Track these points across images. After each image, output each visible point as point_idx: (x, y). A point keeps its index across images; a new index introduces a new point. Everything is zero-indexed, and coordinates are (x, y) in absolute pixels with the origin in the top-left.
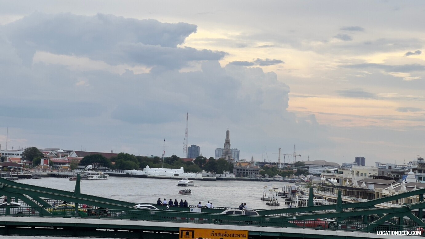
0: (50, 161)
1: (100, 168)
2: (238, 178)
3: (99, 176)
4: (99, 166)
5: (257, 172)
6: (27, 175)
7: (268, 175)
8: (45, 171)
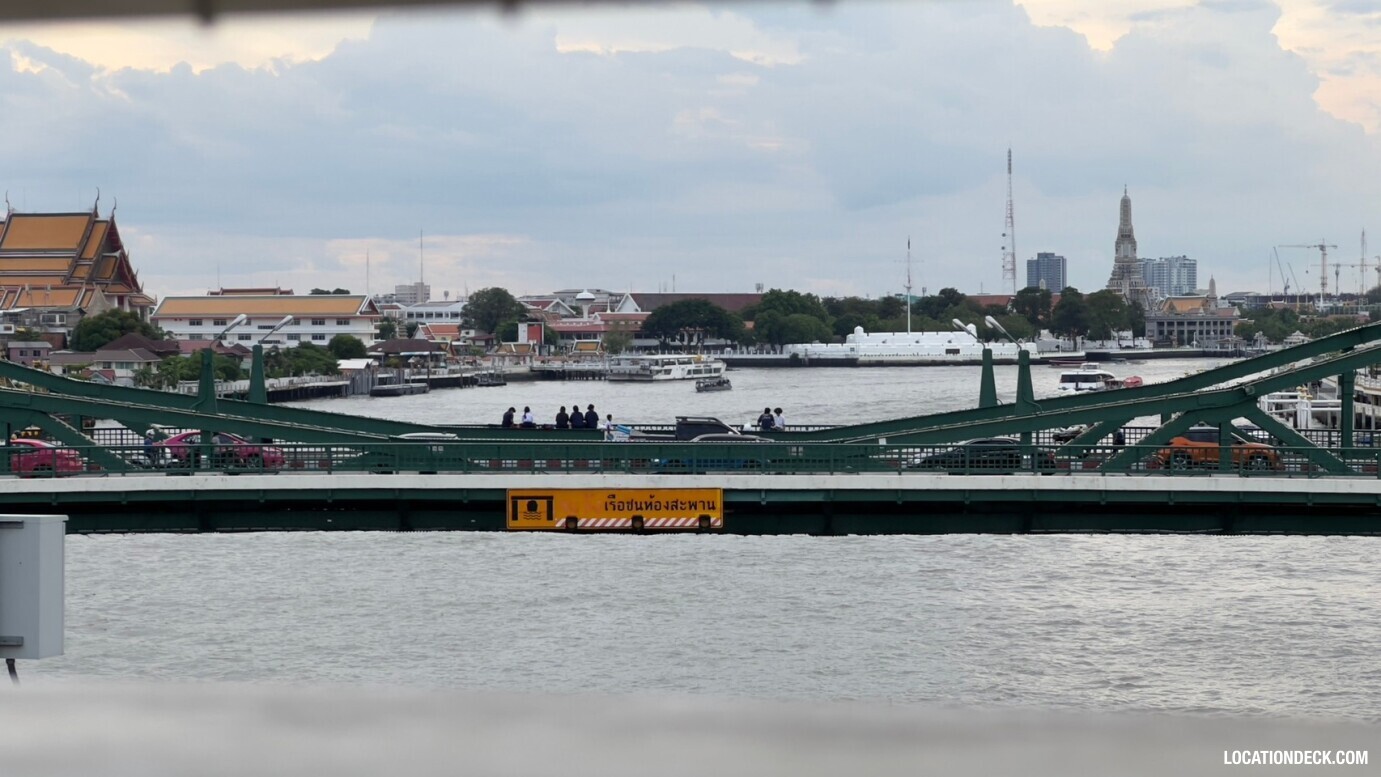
0: (549, 328)
1: (705, 344)
2: (1162, 350)
3: (692, 367)
4: (705, 337)
5: (1226, 328)
6: (458, 375)
7: (1264, 335)
8: (522, 363)
